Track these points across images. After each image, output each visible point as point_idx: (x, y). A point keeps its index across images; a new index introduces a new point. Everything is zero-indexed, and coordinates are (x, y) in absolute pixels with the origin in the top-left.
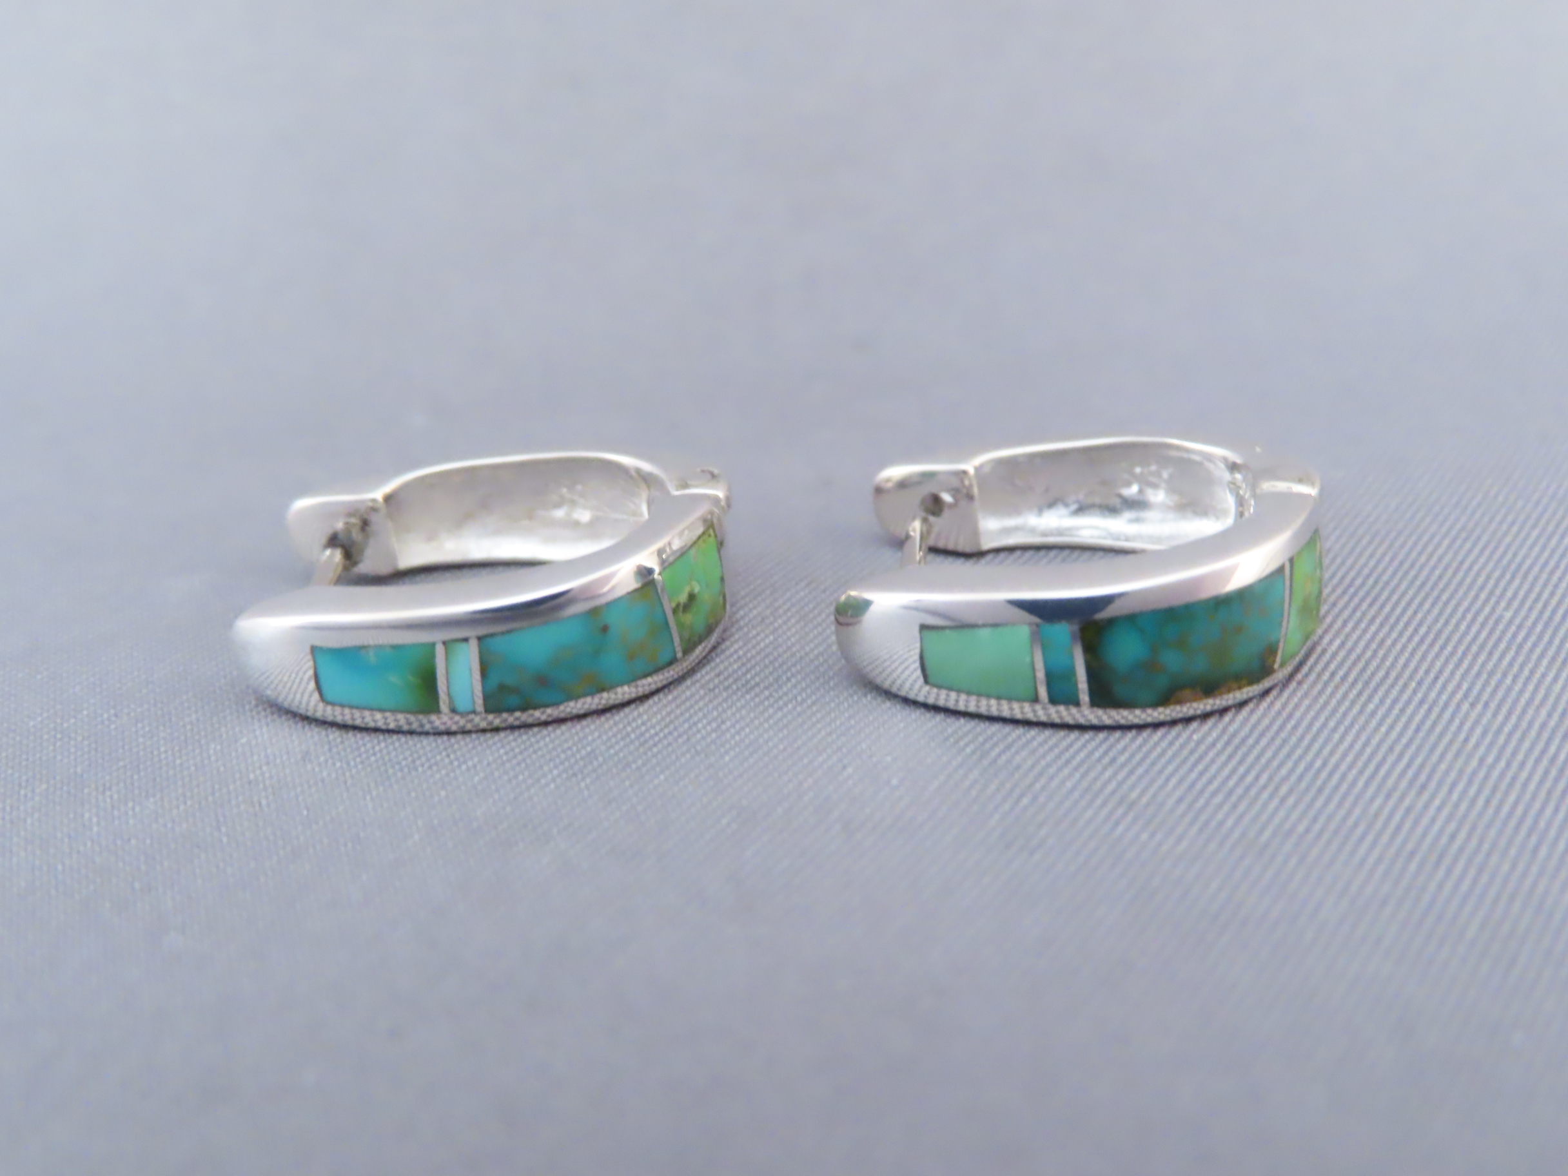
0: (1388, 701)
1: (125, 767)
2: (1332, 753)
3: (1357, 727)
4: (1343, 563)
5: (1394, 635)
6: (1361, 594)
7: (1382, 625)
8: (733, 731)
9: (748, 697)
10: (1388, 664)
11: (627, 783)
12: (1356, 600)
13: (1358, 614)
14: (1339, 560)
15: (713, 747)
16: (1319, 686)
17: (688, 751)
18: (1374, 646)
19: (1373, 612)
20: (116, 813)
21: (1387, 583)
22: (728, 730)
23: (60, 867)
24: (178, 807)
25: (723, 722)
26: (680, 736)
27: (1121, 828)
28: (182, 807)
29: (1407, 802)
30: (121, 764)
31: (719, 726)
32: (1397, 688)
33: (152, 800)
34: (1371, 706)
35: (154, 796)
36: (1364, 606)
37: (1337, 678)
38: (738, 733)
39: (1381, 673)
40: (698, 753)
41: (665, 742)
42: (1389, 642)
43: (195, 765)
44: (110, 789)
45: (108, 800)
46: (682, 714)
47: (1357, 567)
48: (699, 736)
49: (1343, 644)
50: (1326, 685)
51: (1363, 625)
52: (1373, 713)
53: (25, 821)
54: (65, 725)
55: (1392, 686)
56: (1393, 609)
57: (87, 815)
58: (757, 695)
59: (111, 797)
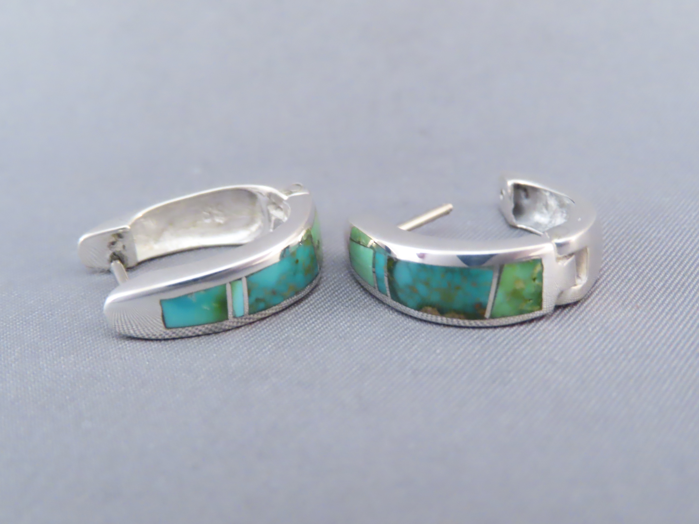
0: (684, 313)
1: (58, 339)
2: (655, 338)
3: (668, 325)
4: (667, 244)
6: (675, 260)
7: (684, 275)
8: (358, 327)
9: (365, 310)
10: (685, 295)
11: (306, 352)
12: (672, 263)
13: (672, 270)
14: (664, 244)
15: (348, 335)
16: (651, 306)
17: (336, 337)
18: (679, 286)
19: (679, 269)
20: (55, 362)
21: (688, 255)
22: (355, 327)
24: (85, 360)
25: (353, 323)
26: (332, 329)
27: (549, 374)
28: (87, 360)
30: (56, 338)
31: (351, 325)
32: (689, 307)
33: (72, 356)
34: (676, 315)
35: (73, 354)
36: (676, 266)
37: (660, 302)
38: (360, 328)
40: (340, 338)
41: (324, 332)
42: (687, 284)
43: (92, 340)
44: (51, 350)
45: (51, 356)
46: (332, 318)
47: (674, 247)
48: (341, 329)
49: (664, 285)
51: (674, 276)
52: (677, 319)
54: (27, 318)
55: (687, 306)
57: (41, 363)
58: (370, 310)
59: (53, 354)
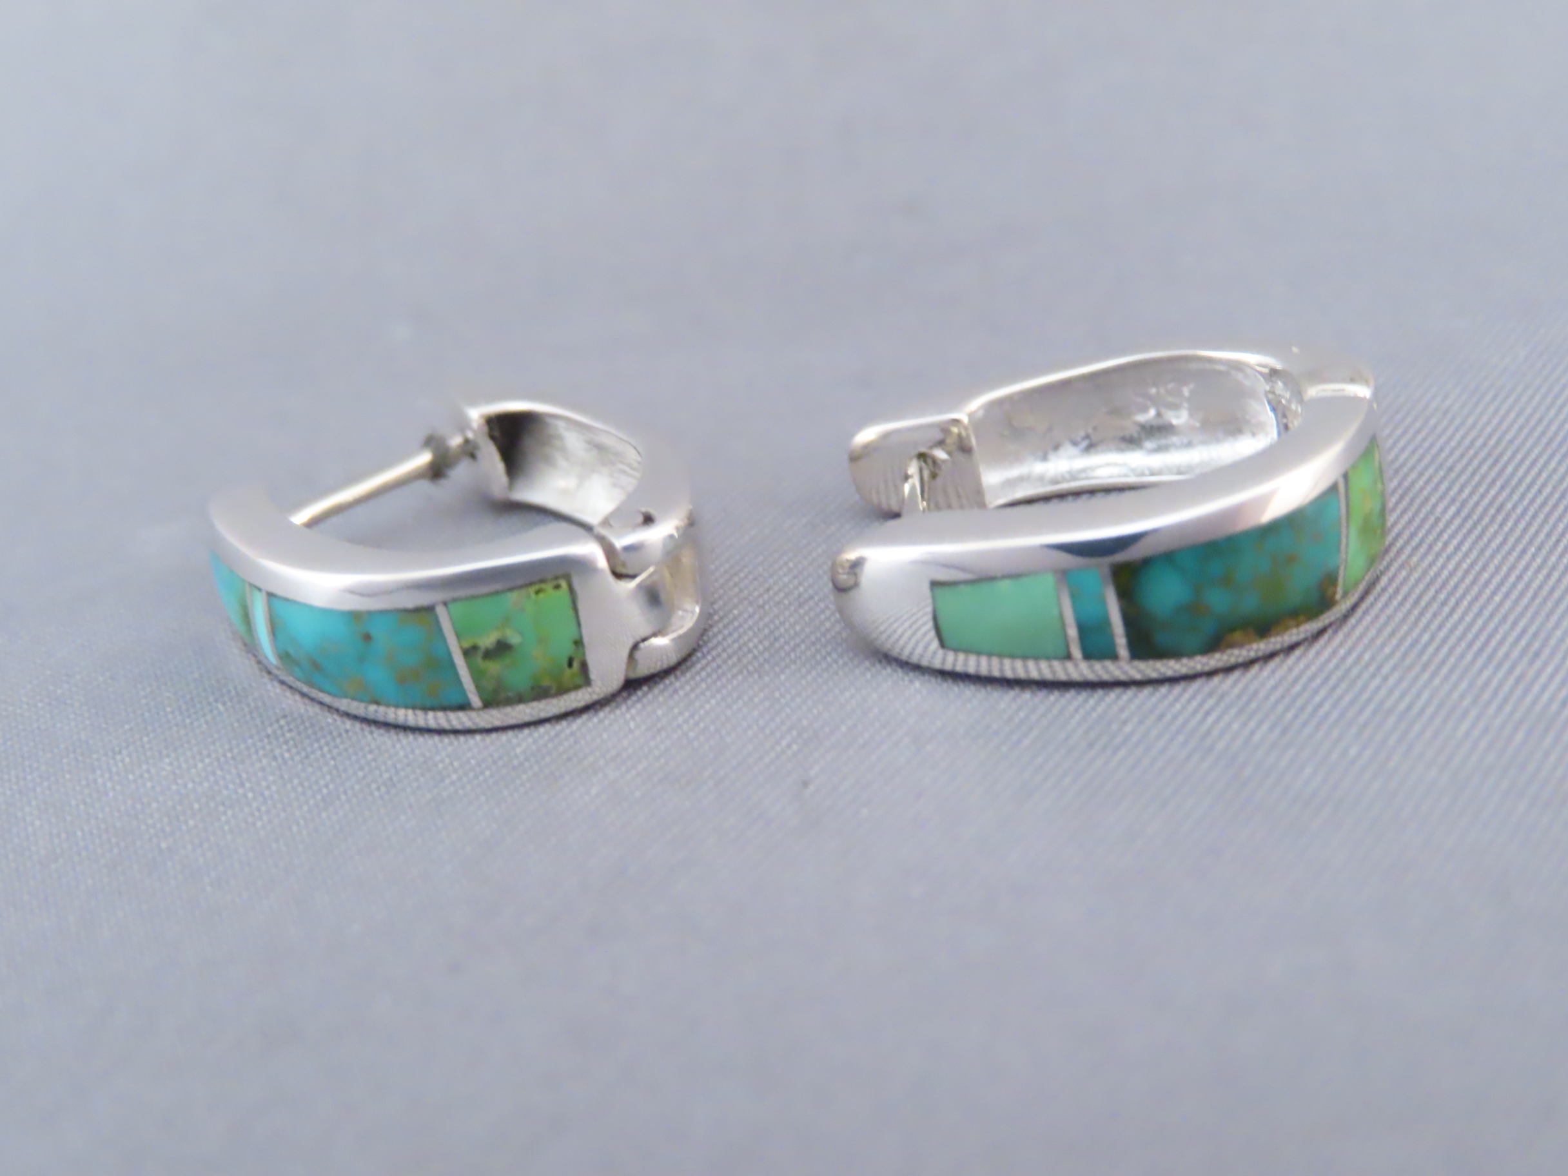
0: (1505, 569)
1: (131, 729)
2: (1440, 628)
3: (1469, 598)
4: (1463, 423)
5: (1516, 497)
6: (1482, 455)
7: (1503, 488)
8: (787, 648)
9: (802, 611)
10: (1506, 529)
11: (676, 711)
12: (1476, 462)
13: (1477, 478)
14: (1458, 421)
15: (767, 666)
16: (1430, 558)
17: (741, 672)
18: (1492, 511)
19: (1493, 474)
20: (131, 777)
21: (1511, 442)
22: (782, 647)
23: (79, 834)
24: (195, 766)
25: (776, 639)
26: (730, 657)
27: (1210, 720)
28: (200, 766)
29: (1518, 671)
30: (127, 727)
31: (772, 645)
32: (1515, 554)
33: (167, 760)
34: (1486, 575)
35: (168, 756)
36: (1485, 468)
37: (1451, 548)
38: (793, 650)
39: (1499, 539)
40: (750, 674)
41: (714, 665)
42: (1509, 506)
43: (207, 723)
44: (120, 752)
45: (120, 765)
46: (730, 634)
47: (1479, 426)
48: (750, 656)
49: (1458, 512)
50: (1438, 555)
51: (1482, 490)
52: (1487, 583)
53: (34, 790)
54: (59, 691)
55: (1509, 553)
56: (1516, 469)
57: (100, 781)
58: (811, 609)
59: (122, 761)
